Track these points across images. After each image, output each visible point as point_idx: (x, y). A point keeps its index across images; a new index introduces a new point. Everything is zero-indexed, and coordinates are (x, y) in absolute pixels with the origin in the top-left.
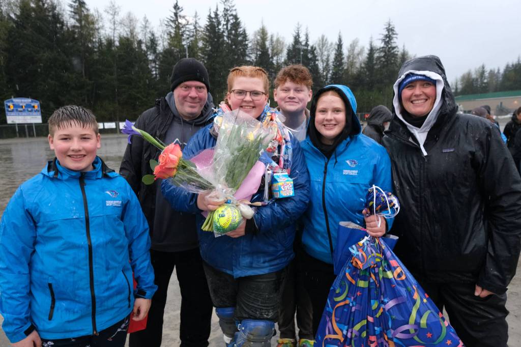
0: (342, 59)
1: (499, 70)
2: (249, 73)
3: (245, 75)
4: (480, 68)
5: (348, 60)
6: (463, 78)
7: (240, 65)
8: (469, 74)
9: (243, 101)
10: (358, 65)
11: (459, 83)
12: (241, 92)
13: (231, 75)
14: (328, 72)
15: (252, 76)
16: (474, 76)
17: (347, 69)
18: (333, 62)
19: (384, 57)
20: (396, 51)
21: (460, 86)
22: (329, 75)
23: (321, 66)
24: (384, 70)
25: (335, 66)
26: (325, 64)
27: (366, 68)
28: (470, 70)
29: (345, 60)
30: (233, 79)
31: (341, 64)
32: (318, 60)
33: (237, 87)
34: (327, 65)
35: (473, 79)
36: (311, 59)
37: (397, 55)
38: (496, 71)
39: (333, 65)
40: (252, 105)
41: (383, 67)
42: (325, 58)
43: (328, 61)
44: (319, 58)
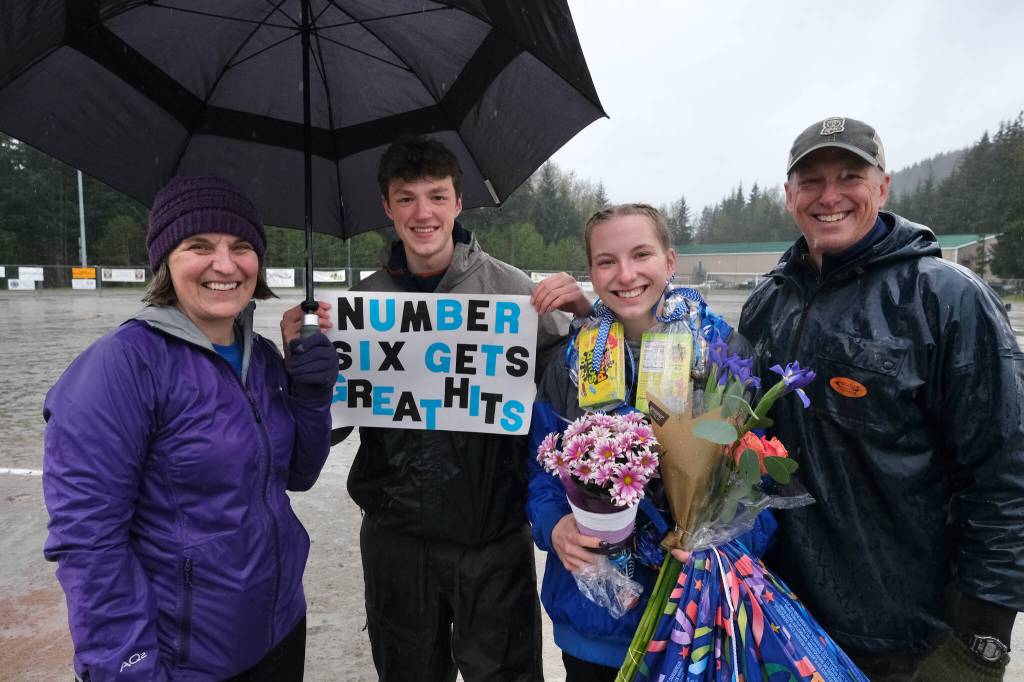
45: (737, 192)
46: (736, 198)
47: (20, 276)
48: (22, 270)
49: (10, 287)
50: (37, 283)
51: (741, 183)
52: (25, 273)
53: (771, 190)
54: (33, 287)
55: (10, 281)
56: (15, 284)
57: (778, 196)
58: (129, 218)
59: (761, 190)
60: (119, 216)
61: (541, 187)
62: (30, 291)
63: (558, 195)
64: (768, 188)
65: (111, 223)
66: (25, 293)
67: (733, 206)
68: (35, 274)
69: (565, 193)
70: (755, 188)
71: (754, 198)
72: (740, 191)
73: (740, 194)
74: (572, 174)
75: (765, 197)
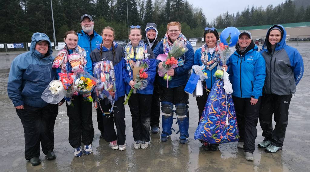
0: (152, 5)
1: (234, 15)
2: (173, 25)
3: (172, 26)
4: (226, 14)
5: (155, 6)
6: (217, 19)
7: (170, 22)
8: (220, 17)
9: (172, 34)
10: (160, 9)
11: (215, 22)
12: (171, 31)
13: (168, 26)
14: (143, 12)
15: (174, 25)
16: (223, 18)
17: (155, 11)
18: (146, 7)
19: (176, 5)
20: (183, 2)
21: (216, 24)
22: (144, 15)
23: (138, 9)
24: (177, 13)
25: (147, 10)
26: (141, 8)
27: (166, 11)
28: (221, 15)
29: (153, 6)
30: (168, 27)
31: (151, 8)
32: (137, 5)
33: (170, 30)
34: (143, 8)
35: (223, 20)
36: (132, 4)
37: (183, 4)
38: (233, 16)
39: (146, 9)
40: (175, 34)
41: (176, 11)
42: (141, 4)
43: (143, 6)
44: (137, 4)
46: (246, 11)
48: (59, 43)
52: (60, 45)
56: (57, 48)
59: (255, 8)
64: (257, 7)
67: (246, 14)
68: (62, 45)
70: (253, 7)
71: (252, 11)
72: (248, 8)
75: (256, 10)
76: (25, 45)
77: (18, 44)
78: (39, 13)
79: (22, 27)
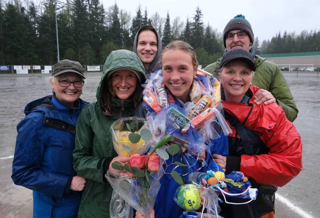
0: (170, 29)
10: (180, 33)
19: (195, 29)
20: (202, 26)
25: (165, 33)
31: (169, 32)
34: (160, 32)
41: (195, 36)
42: (158, 27)
43: (160, 30)
45: (278, 35)
46: (278, 37)
47: (45, 69)
48: (45, 67)
49: (42, 73)
50: (50, 71)
51: (280, 31)
52: (46, 68)
53: (292, 33)
54: (49, 72)
55: (42, 70)
56: (44, 72)
57: (294, 35)
58: (72, 49)
59: (288, 33)
60: (69, 48)
61: (206, 34)
62: (48, 74)
63: (212, 37)
64: (291, 33)
65: (66, 51)
66: (46, 75)
67: (276, 40)
68: (49, 68)
69: (214, 36)
70: (285, 33)
71: (285, 36)
73: (279, 35)
74: (216, 30)
75: (289, 36)
76: (10, 68)
77: (3, 67)
78: (45, 36)
79: (28, 49)
